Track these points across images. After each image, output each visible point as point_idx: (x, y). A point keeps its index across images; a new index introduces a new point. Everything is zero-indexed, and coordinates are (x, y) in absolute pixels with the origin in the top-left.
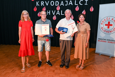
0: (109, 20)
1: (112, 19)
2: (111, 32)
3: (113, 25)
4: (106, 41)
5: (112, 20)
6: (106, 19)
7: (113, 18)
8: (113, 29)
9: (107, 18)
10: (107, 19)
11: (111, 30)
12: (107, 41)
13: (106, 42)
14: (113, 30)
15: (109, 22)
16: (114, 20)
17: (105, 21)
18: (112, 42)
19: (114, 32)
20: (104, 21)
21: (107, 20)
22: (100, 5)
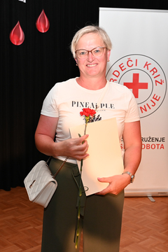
0: (134, 67)
1: (147, 65)
2: (146, 110)
3: (150, 86)
5: (145, 69)
6: (126, 66)
7: (150, 61)
8: (151, 98)
9: (130, 60)
10: (130, 63)
11: (145, 104)
14: (151, 104)
16: (151, 67)
17: (122, 73)
18: (151, 143)
19: (153, 109)
20: (119, 70)
21: (128, 68)
22: (100, 8)
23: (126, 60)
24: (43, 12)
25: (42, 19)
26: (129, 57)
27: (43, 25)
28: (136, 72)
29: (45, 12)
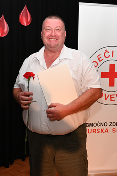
0: (111, 58)
4: (108, 127)
6: (103, 57)
9: (107, 52)
12: (110, 129)
13: (107, 131)
15: (112, 67)
17: (99, 63)
20: (97, 60)
21: (106, 59)
22: (80, 3)
23: (103, 51)
24: (25, 7)
25: (24, 14)
26: (106, 49)
27: (25, 19)
28: (112, 62)
29: (28, 8)
